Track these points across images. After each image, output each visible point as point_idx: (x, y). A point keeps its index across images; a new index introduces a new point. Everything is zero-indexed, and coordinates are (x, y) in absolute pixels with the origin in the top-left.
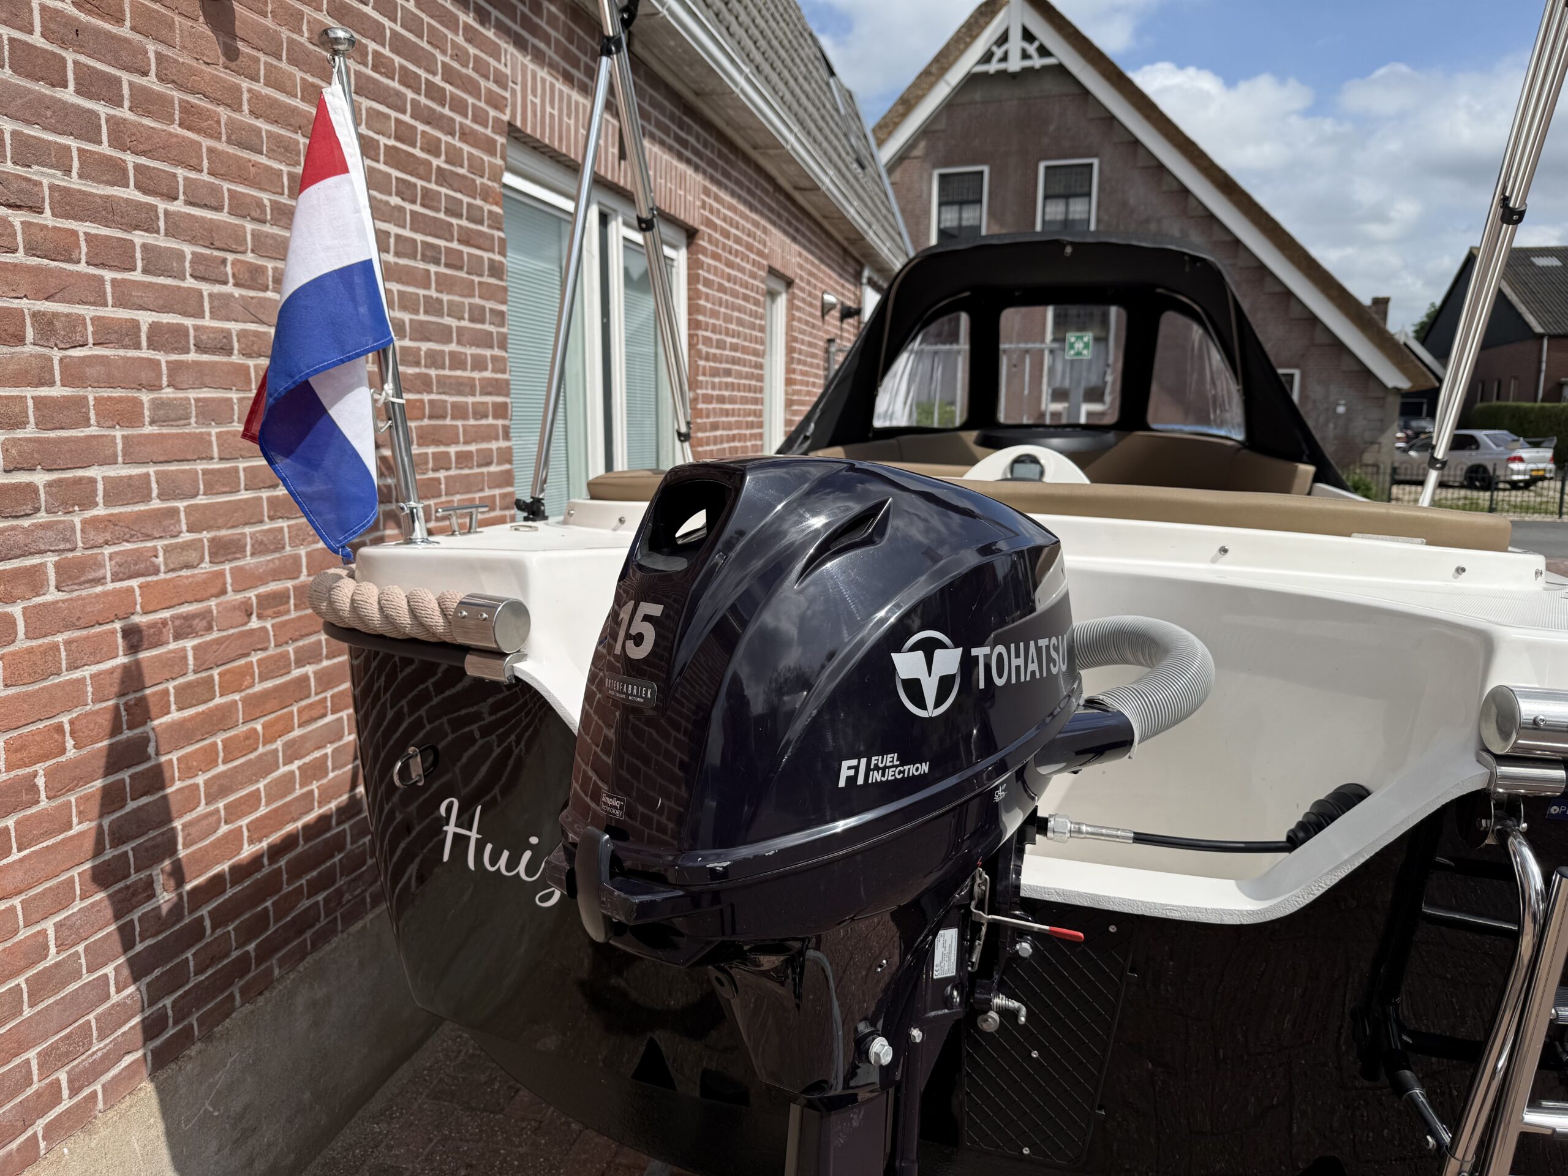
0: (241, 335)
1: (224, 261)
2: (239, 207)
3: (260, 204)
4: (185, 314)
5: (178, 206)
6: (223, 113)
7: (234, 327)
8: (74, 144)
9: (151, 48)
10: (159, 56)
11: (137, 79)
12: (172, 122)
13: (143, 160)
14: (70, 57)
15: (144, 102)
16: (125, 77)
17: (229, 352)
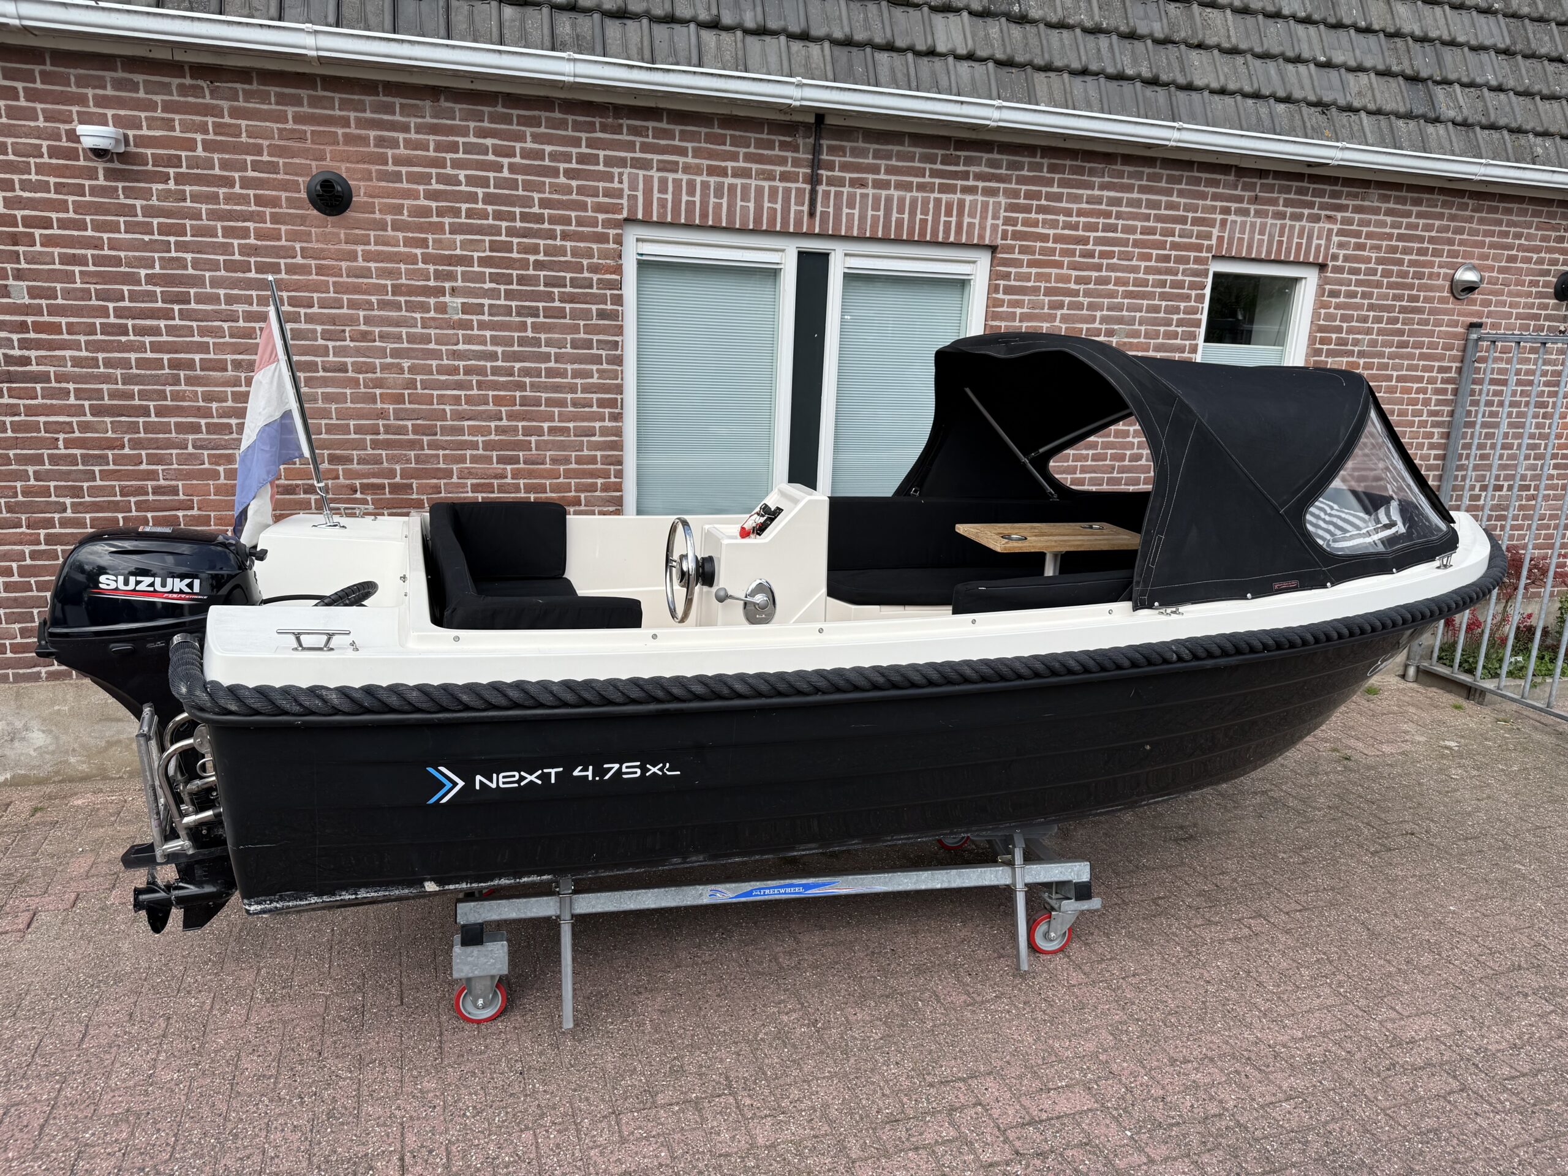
0: (353, 364)
1: (344, 331)
2: (352, 305)
3: (370, 303)
4: (316, 356)
5: (316, 310)
6: (344, 265)
7: (349, 360)
8: (254, 293)
9: (298, 246)
10: (302, 249)
11: (289, 261)
12: (311, 274)
13: (293, 294)
14: (252, 260)
15: (291, 269)
16: (282, 261)
17: (347, 371)
